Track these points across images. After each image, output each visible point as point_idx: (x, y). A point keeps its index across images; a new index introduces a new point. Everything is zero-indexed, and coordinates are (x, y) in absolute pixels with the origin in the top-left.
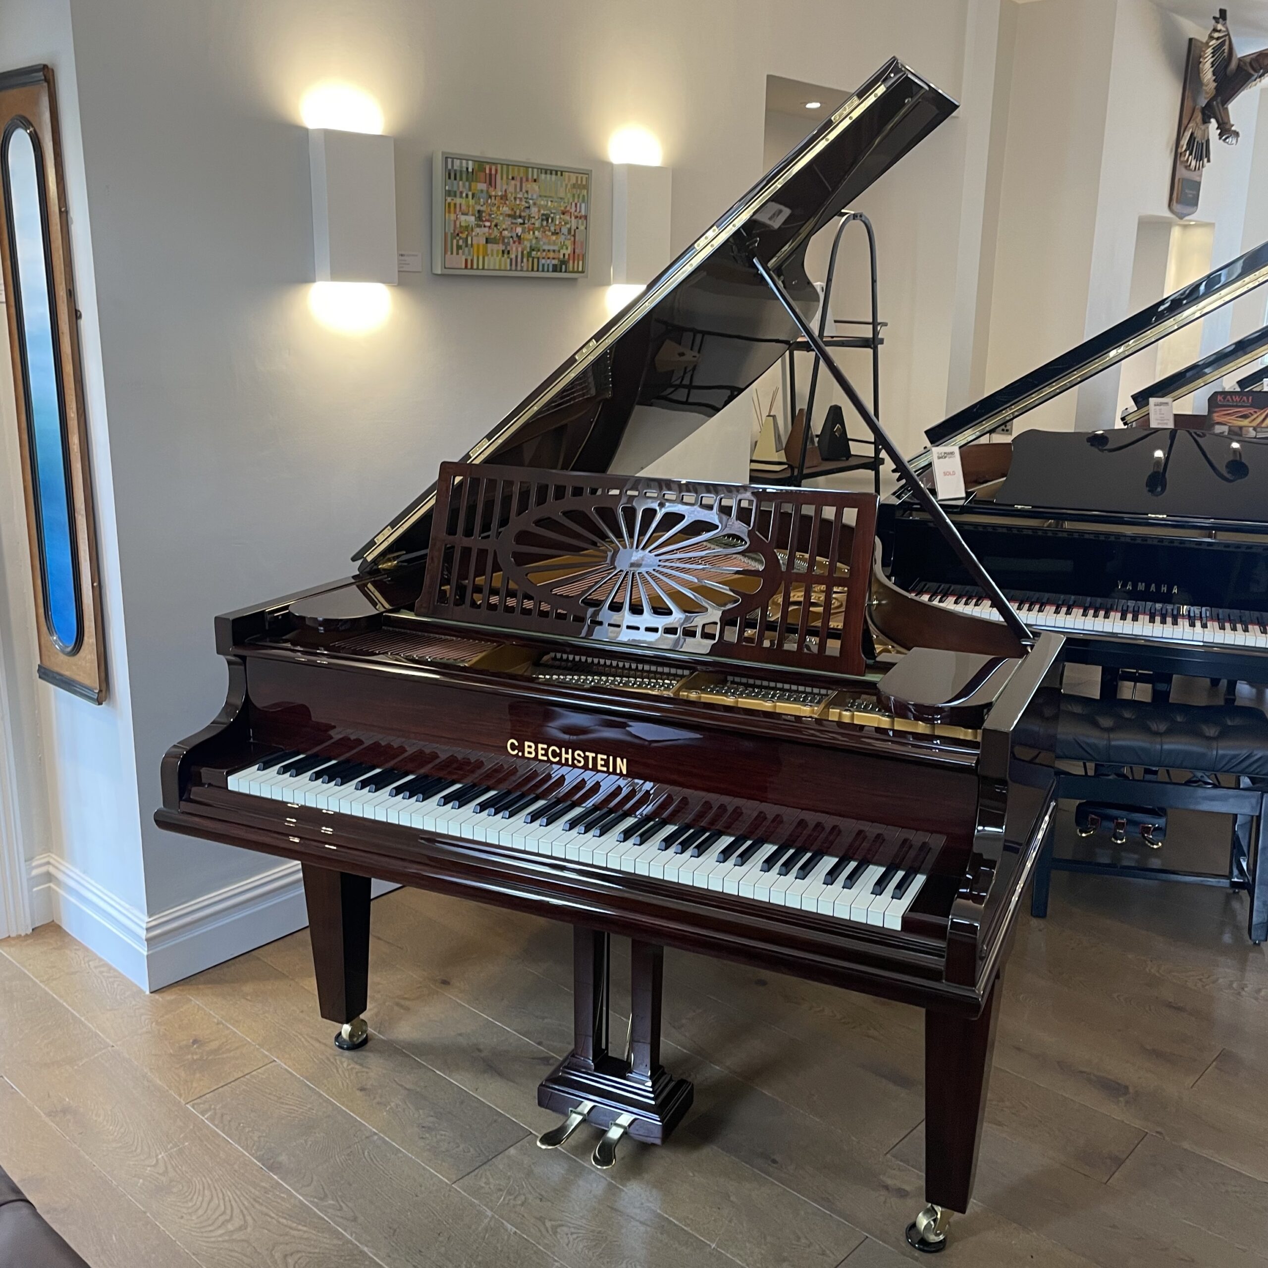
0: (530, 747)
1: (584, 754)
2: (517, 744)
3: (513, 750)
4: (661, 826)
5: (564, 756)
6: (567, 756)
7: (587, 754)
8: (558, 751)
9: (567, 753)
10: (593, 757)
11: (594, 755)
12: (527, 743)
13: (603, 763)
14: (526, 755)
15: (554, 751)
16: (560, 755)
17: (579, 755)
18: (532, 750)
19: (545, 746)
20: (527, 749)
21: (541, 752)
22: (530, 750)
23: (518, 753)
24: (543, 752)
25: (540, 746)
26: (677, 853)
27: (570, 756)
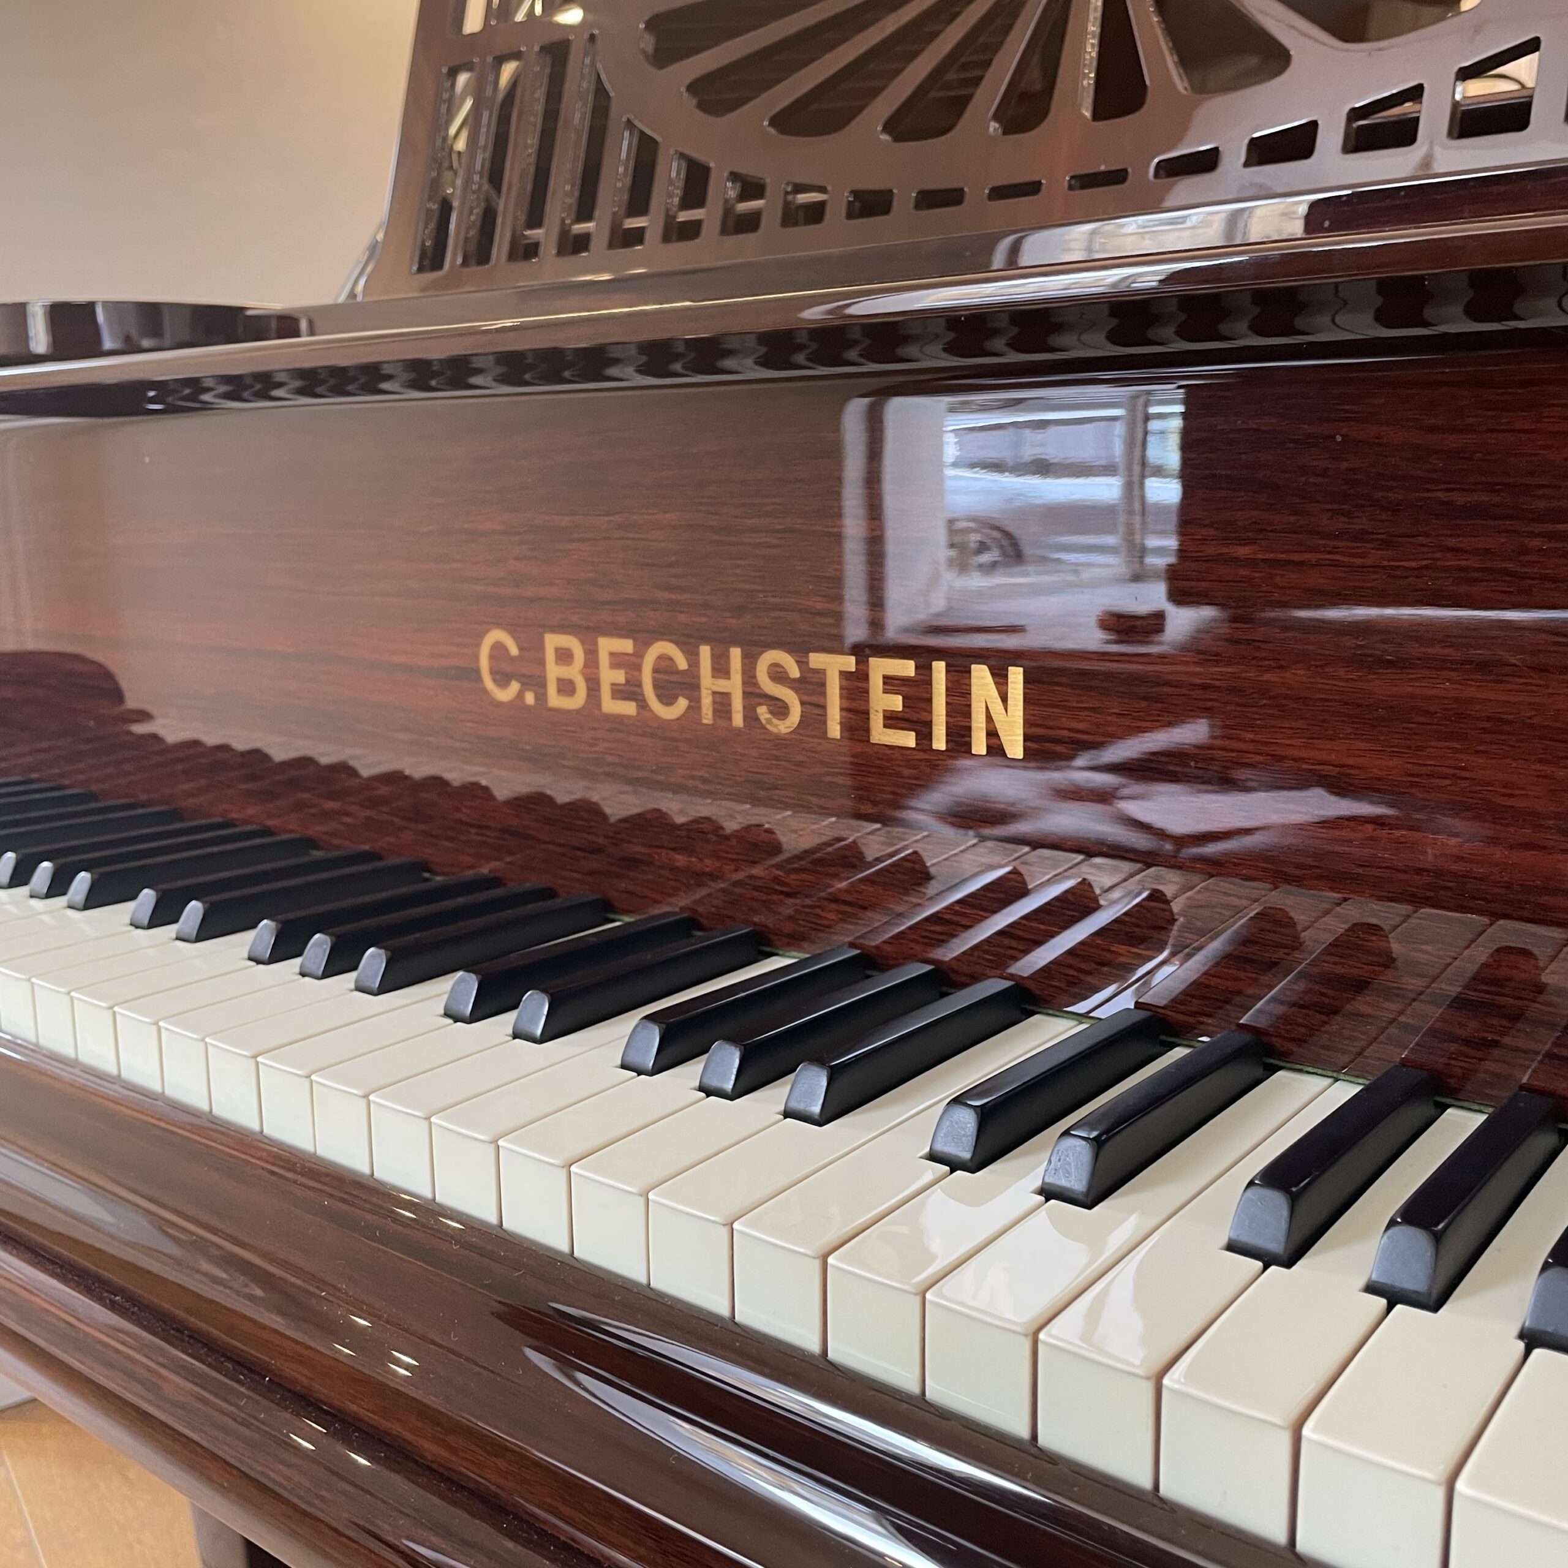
0: (564, 656)
1: (802, 664)
2: (514, 651)
3: (502, 679)
4: (1244, 1071)
5: (708, 682)
6: (722, 685)
7: (817, 660)
8: (682, 664)
9: (721, 669)
10: (844, 675)
11: (850, 663)
12: (553, 641)
13: (896, 703)
14: (555, 700)
15: (664, 666)
16: (689, 685)
17: (778, 674)
18: (574, 672)
19: (626, 646)
20: (554, 671)
21: (610, 676)
22: (564, 672)
23: (520, 696)
24: (620, 677)
25: (607, 645)
26: (1394, 1297)
27: (734, 685)
